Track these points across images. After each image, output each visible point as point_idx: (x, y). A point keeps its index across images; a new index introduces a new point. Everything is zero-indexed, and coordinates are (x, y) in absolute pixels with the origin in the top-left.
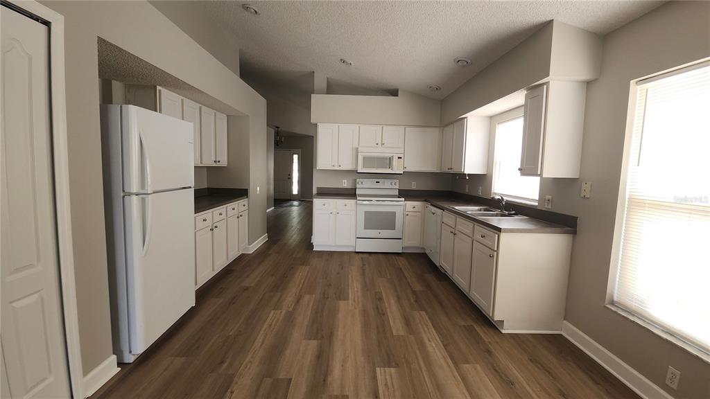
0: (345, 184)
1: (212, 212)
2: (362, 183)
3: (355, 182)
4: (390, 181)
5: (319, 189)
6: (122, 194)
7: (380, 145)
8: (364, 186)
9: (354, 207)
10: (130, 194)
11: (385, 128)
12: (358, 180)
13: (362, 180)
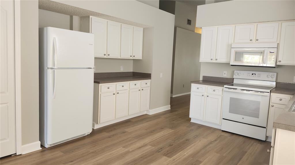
0: (225, 74)
1: (116, 84)
2: (238, 74)
3: (233, 73)
4: (267, 73)
5: (204, 77)
6: (46, 68)
7: (254, 41)
8: (239, 77)
9: (221, 93)
10: (48, 68)
11: (260, 25)
12: (235, 71)
13: (238, 72)
